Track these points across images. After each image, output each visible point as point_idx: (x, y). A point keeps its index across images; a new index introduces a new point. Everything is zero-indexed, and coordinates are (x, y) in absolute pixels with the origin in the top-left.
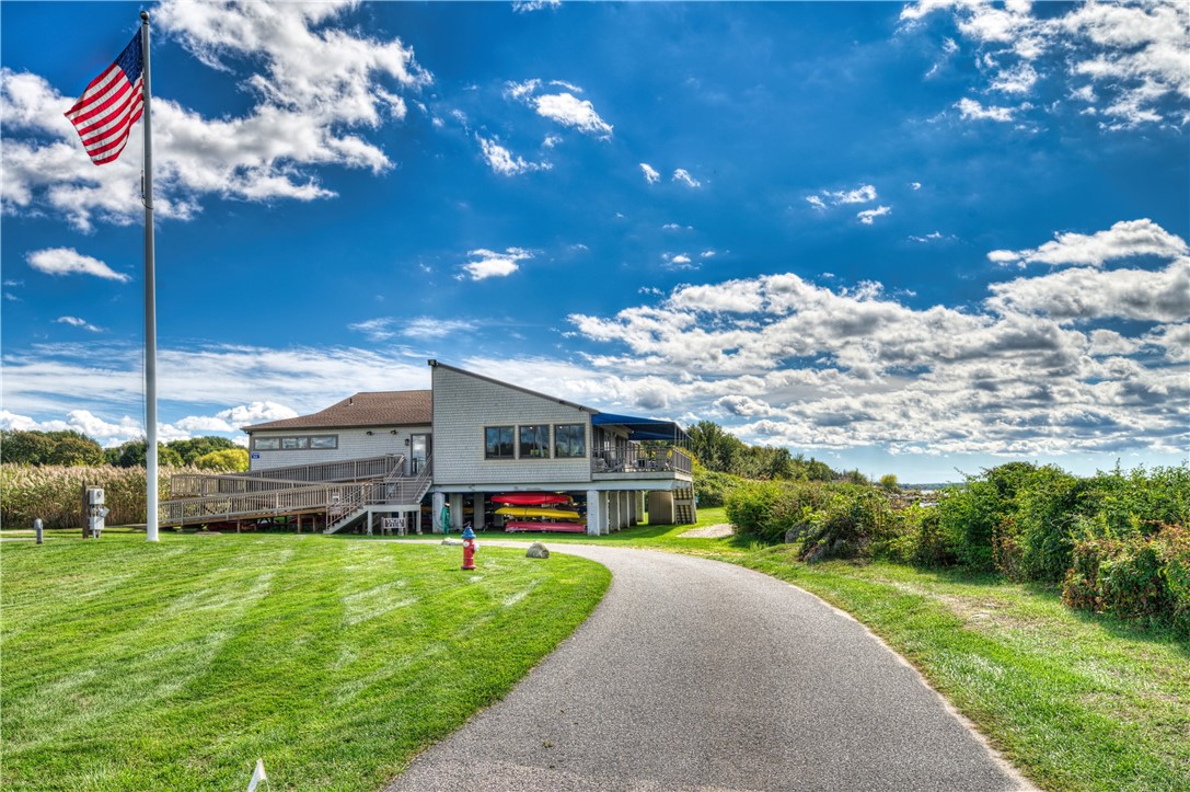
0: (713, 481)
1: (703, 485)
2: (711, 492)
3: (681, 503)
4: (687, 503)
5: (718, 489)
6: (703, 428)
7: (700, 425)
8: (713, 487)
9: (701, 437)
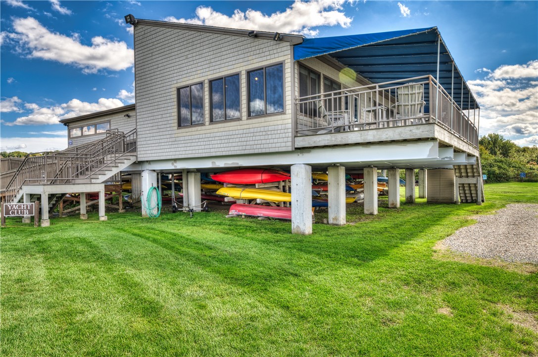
0: (500, 164)
1: (491, 167)
2: (497, 171)
3: (466, 181)
4: (472, 181)
5: (504, 169)
6: (491, 137)
7: (489, 136)
8: (500, 167)
9: (489, 142)
